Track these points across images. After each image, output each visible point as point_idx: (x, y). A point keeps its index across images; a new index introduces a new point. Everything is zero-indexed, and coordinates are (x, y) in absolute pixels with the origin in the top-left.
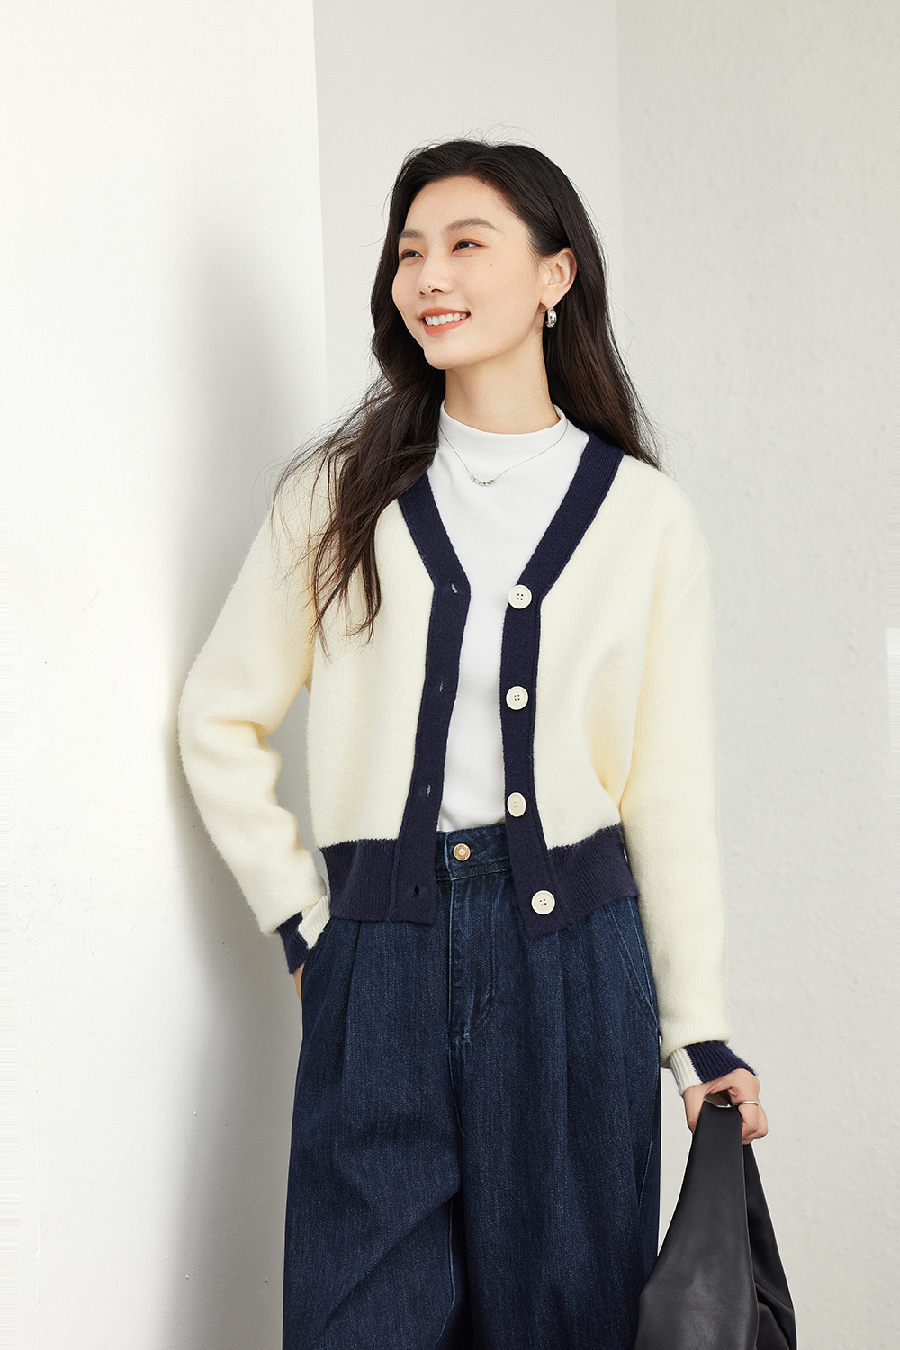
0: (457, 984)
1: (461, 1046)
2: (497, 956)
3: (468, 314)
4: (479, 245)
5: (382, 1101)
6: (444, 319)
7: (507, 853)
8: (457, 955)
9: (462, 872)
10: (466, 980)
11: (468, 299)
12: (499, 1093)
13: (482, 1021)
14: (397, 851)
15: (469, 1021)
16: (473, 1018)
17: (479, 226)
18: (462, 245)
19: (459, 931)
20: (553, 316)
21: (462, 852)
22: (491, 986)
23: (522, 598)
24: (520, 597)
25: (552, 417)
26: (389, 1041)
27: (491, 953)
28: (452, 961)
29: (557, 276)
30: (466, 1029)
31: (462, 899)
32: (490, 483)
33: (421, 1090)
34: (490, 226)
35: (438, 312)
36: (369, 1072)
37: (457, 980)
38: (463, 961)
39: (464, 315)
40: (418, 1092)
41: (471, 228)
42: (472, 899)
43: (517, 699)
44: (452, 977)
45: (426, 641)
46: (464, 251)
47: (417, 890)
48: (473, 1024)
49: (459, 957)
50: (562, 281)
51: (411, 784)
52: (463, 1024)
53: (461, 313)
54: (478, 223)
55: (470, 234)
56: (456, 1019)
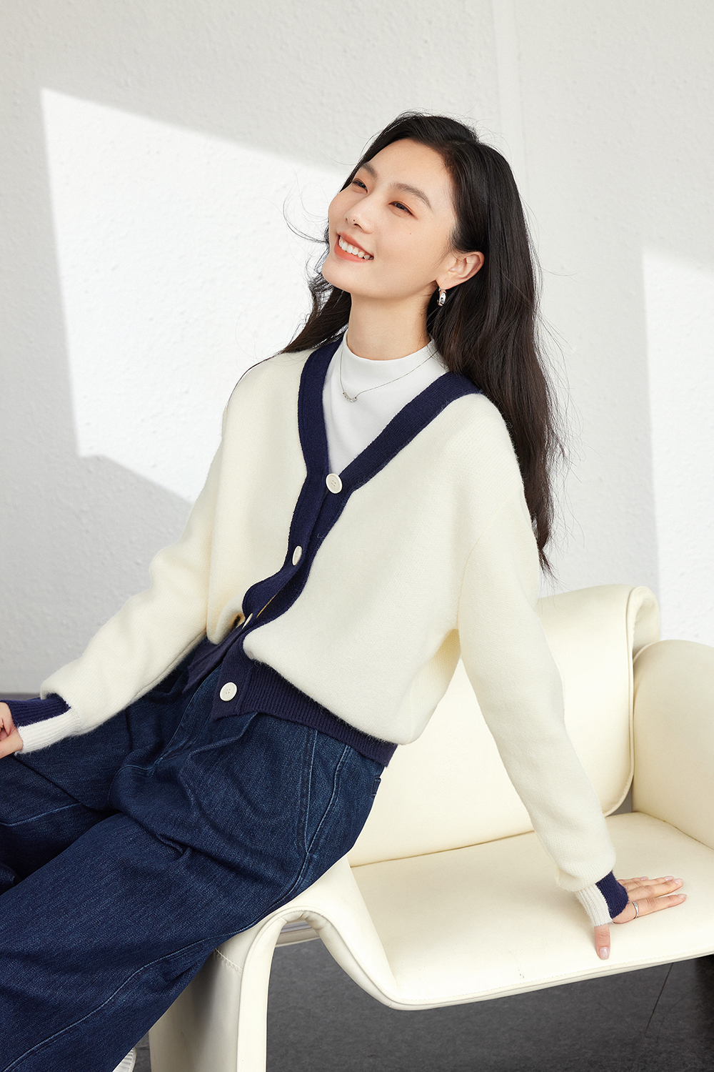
3: (372, 257)
4: (410, 213)
6: (351, 249)
11: (377, 246)
17: (420, 199)
20: (443, 296)
23: (335, 485)
24: (334, 483)
29: (461, 267)
34: (428, 204)
35: (351, 242)
39: (368, 257)
41: (413, 196)
43: (296, 555)
46: (396, 211)
50: (461, 273)
53: (366, 253)
54: (420, 196)
55: (409, 200)
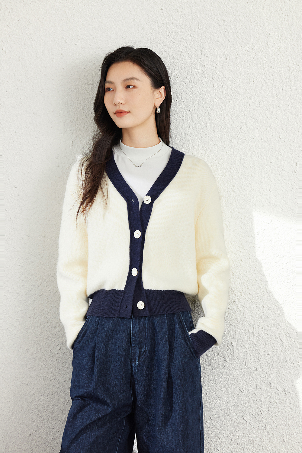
0: (133, 345)
1: (135, 366)
2: (148, 336)
3: (130, 112)
5: (107, 386)
8: (134, 335)
10: (137, 344)
13: (142, 358)
15: (138, 358)
16: (139, 357)
18: (128, 87)
19: (134, 327)
20: (159, 110)
22: (146, 346)
23: (149, 200)
24: (147, 200)
25: (158, 141)
26: (110, 365)
27: (146, 334)
28: (132, 337)
29: (160, 96)
30: (137, 361)
32: (140, 166)
33: (120, 382)
34: (138, 80)
36: (103, 376)
37: (133, 344)
38: (136, 337)
40: (119, 382)
44: (132, 343)
46: (129, 89)
48: (139, 359)
50: (161, 97)
52: (135, 359)
54: (133, 79)
55: (131, 82)
56: (133, 357)
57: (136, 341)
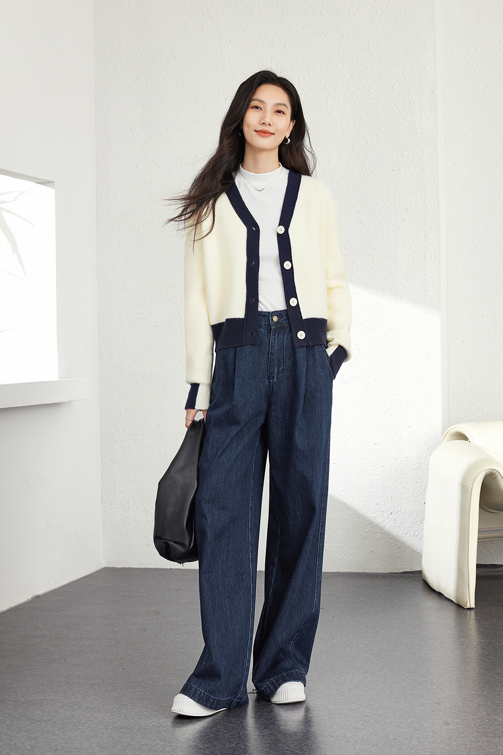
0: (272, 364)
1: (273, 383)
2: (286, 355)
3: (274, 134)
4: (284, 113)
7: (289, 320)
8: (272, 354)
9: (275, 325)
10: (275, 363)
12: (286, 396)
13: (280, 376)
14: (245, 322)
16: (277, 375)
18: (279, 112)
19: (273, 346)
21: (275, 319)
22: (284, 365)
23: (281, 230)
25: (278, 166)
27: (284, 354)
28: (270, 356)
31: (274, 335)
32: (262, 190)
34: (287, 108)
42: (278, 336)
43: (287, 265)
44: (270, 362)
45: (246, 247)
46: (279, 114)
47: (252, 334)
48: (277, 377)
49: (273, 355)
51: (247, 297)
52: (274, 377)
55: (282, 109)
56: (270, 375)
57: (273, 360)
